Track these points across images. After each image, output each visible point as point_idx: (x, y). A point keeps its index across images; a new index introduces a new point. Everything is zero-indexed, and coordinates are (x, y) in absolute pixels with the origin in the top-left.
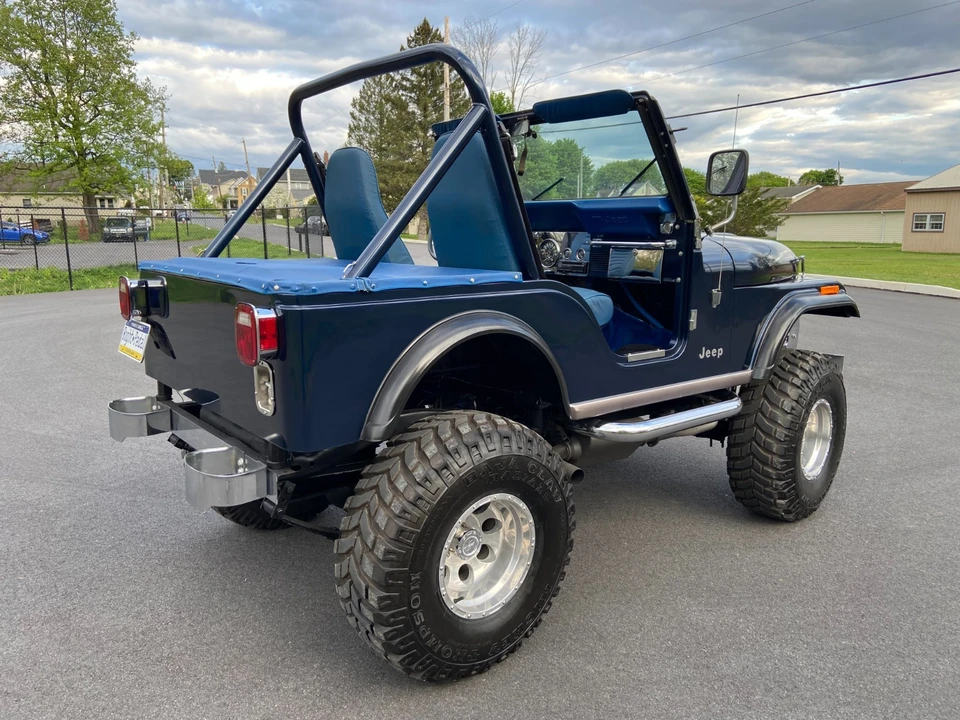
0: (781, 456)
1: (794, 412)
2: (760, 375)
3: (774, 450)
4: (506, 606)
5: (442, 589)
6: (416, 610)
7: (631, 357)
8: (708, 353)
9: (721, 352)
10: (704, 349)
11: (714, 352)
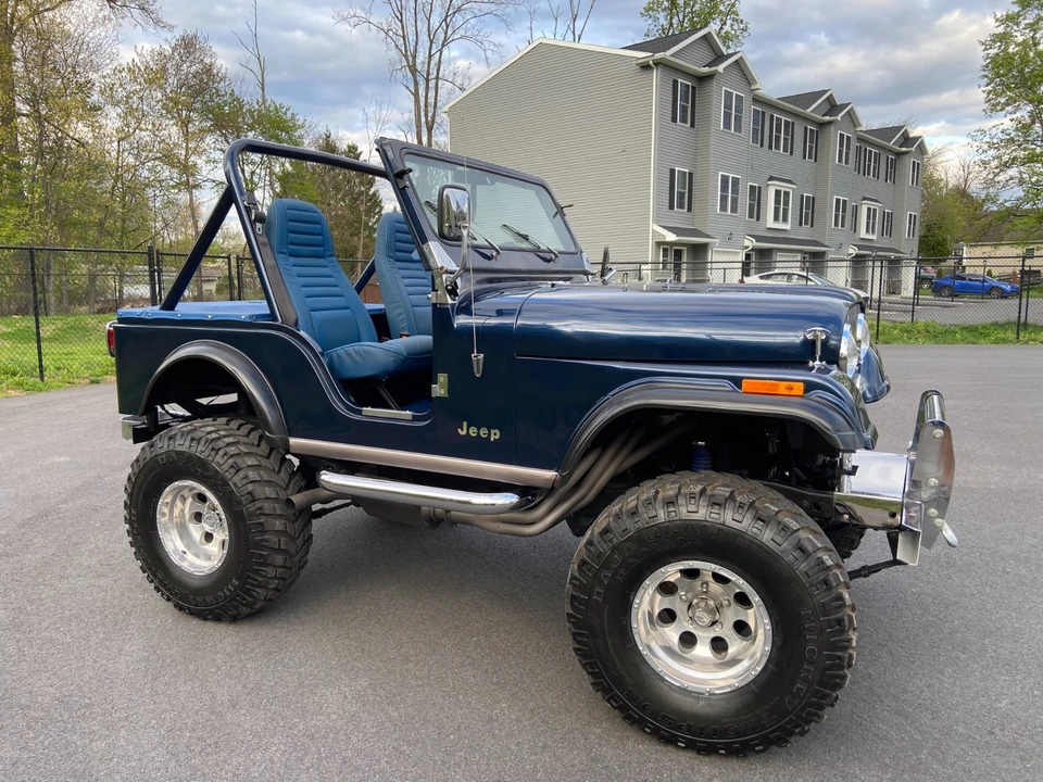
7: (368, 410)
8: (473, 431)
9: (495, 435)
10: (465, 424)
11: (483, 432)
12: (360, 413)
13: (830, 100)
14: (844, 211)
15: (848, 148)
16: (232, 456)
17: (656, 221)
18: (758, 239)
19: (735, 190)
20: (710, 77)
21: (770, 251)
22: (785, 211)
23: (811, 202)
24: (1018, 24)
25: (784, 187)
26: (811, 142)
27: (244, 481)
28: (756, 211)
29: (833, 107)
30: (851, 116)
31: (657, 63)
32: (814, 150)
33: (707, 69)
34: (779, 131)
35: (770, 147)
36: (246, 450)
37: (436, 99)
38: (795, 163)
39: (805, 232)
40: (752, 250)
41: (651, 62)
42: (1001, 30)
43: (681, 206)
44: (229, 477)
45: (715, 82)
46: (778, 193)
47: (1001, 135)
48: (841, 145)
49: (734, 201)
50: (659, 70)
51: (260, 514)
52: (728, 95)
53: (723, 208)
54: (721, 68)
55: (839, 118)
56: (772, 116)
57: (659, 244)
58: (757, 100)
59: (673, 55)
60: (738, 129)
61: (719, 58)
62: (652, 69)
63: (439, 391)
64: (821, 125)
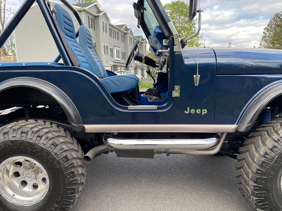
0: (255, 182)
1: (267, 156)
2: (242, 129)
3: (250, 176)
4: (35, 206)
7: (131, 107)
8: (193, 111)
9: (205, 111)
10: (188, 108)
11: (198, 111)
12: (127, 109)
13: (126, 27)
15: (131, 40)
16: (51, 139)
18: (114, 62)
19: (107, 49)
20: (98, 16)
21: (117, 65)
22: (119, 55)
23: (124, 53)
25: (118, 49)
26: (123, 37)
27: (61, 151)
28: (112, 55)
29: (127, 29)
30: (132, 32)
31: (84, 10)
32: (124, 40)
33: (97, 14)
34: (115, 34)
35: (114, 38)
36: (57, 135)
37: (4, 16)
38: (119, 43)
39: (123, 61)
40: (113, 65)
41: (81, 10)
44: (51, 150)
45: (99, 18)
48: (130, 39)
49: (107, 51)
50: (84, 13)
51: (72, 167)
52: (103, 22)
53: (105, 53)
54: (101, 14)
55: (129, 32)
56: (113, 30)
58: (110, 25)
59: (88, 9)
60: (106, 32)
61: (99, 12)
62: (82, 12)
63: (176, 94)
64: (125, 33)
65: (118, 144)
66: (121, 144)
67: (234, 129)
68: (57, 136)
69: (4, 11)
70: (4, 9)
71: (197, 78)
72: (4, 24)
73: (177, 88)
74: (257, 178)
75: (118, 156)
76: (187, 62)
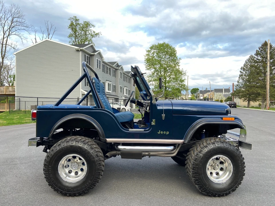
1: (198, 156)
2: (186, 142)
3: (191, 167)
4: (78, 182)
5: (59, 172)
6: (50, 174)
7: (130, 130)
8: (162, 132)
9: (168, 133)
10: (160, 131)
11: (165, 132)
13: (117, 64)
14: (122, 89)
15: (122, 75)
16: (90, 145)
17: (82, 89)
20: (93, 55)
22: (110, 88)
23: (115, 86)
24: (150, 52)
25: (110, 83)
26: (114, 73)
27: (95, 152)
29: (118, 66)
30: (122, 68)
31: (81, 50)
32: (115, 75)
33: (92, 53)
34: (108, 70)
35: (106, 73)
37: (5, 50)
38: (111, 77)
39: (114, 93)
42: (147, 53)
43: (87, 85)
45: (94, 57)
46: (108, 84)
47: (149, 75)
48: (120, 74)
50: (81, 52)
52: (97, 60)
54: (96, 53)
55: (120, 68)
56: (106, 66)
57: (83, 94)
58: (103, 62)
59: (85, 49)
60: (100, 68)
61: (95, 51)
62: (80, 51)
63: (153, 124)
64: (116, 69)
65: (124, 149)
66: (125, 149)
67: (182, 142)
68: (92, 144)
69: (6, 46)
70: (6, 44)
71: (163, 115)
72: (4, 57)
73: (154, 120)
74: (194, 167)
75: (122, 158)
76: (159, 108)
